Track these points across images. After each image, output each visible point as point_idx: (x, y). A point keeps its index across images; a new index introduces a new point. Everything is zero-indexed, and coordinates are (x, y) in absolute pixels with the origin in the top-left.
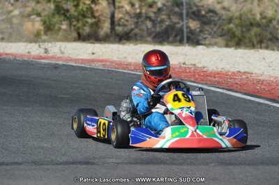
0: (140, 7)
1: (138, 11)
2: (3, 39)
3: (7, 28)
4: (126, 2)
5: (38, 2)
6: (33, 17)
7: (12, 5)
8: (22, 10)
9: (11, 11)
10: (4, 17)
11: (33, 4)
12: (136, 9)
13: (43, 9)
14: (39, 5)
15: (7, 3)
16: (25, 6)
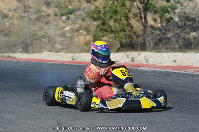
0: (161, 22)
1: (159, 25)
2: (62, 49)
3: (62, 41)
4: (151, 18)
5: (84, 20)
6: (81, 31)
7: (64, 22)
8: (72, 26)
9: (64, 27)
10: (59, 32)
11: (80, 22)
12: (158, 23)
13: (88, 25)
14: (84, 23)
15: (60, 21)
16: (74, 23)
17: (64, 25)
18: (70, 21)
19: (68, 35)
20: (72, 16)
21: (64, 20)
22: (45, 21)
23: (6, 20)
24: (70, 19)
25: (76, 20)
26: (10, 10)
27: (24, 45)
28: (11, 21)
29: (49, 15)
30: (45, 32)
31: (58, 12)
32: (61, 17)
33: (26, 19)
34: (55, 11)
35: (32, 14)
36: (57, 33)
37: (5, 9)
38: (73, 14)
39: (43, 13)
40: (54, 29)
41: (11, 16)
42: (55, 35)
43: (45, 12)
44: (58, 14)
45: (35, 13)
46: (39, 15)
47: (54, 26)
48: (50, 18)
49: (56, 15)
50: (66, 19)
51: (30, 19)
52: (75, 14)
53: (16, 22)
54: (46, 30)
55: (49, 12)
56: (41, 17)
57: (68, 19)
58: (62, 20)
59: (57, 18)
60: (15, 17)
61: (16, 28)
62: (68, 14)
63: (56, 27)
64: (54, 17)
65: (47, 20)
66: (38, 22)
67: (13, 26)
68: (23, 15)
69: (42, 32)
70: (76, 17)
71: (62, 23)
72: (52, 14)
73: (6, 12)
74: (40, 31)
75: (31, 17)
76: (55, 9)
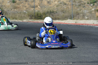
17: (91, 8)
18: (94, 6)
19: (93, 12)
20: (96, 4)
21: (92, 6)
22: (83, 6)
23: (65, 6)
24: (95, 5)
25: (97, 6)
26: (67, 1)
27: (70, 17)
28: (67, 6)
29: (85, 4)
30: (82, 11)
31: (89, 2)
32: (90, 4)
33: (74, 5)
34: (88, 2)
35: (77, 3)
36: (88, 11)
37: (65, 1)
38: (96, 3)
39: (82, 2)
40: (87, 10)
41: (67, 4)
42: (87, 12)
43: (83, 2)
44: (89, 3)
45: (78, 3)
46: (80, 3)
47: (87, 8)
48: (85, 5)
49: (88, 3)
50: (92, 5)
51: (76, 5)
52: (97, 3)
53: (69, 7)
54: (83, 10)
55: (85, 2)
56: (81, 4)
57: (94, 5)
58: (91, 5)
59: (88, 4)
60: (69, 4)
61: (69, 9)
62: (94, 3)
63: (87, 9)
64: (87, 4)
65: (84, 6)
66: (80, 7)
67: (68, 8)
68: (73, 3)
69: (81, 11)
70: (97, 4)
71: (91, 7)
72: (87, 3)
73: (65, 2)
74: (80, 11)
75: (77, 4)
76: (88, 1)
